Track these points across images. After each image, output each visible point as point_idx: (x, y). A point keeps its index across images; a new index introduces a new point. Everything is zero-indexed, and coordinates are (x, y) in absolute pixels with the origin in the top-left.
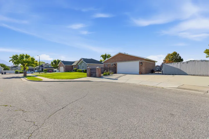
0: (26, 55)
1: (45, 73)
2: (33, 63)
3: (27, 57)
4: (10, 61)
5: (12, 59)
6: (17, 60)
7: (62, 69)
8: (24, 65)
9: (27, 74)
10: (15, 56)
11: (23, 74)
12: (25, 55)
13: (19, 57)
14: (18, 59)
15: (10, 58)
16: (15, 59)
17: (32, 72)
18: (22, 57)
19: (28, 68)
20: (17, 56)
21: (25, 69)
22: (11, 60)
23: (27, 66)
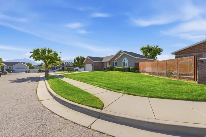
0: (49, 49)
1: (69, 72)
2: (56, 59)
3: (50, 51)
4: (30, 57)
5: (33, 54)
6: (38, 55)
7: (89, 67)
8: (46, 62)
9: (49, 73)
10: (36, 50)
11: (44, 73)
12: (47, 49)
13: (40, 52)
14: (39, 53)
15: (31, 52)
16: (36, 54)
17: (54, 70)
18: (44, 51)
19: (50, 66)
20: (38, 50)
21: (47, 66)
22: (32, 56)
23: (49, 62)
